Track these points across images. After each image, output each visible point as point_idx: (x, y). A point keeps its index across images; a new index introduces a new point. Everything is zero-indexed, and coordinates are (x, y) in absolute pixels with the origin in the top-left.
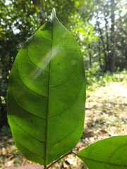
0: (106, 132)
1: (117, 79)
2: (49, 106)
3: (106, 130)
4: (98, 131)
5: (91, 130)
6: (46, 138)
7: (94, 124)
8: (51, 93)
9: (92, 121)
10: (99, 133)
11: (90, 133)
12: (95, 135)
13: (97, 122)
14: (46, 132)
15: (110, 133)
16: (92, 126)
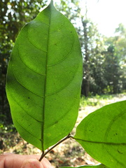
0: (83, 160)
1: (91, 103)
2: (47, 85)
3: (83, 158)
4: (75, 159)
5: (68, 159)
6: (43, 118)
7: (71, 151)
8: (48, 72)
9: (69, 147)
10: (76, 162)
11: (67, 162)
12: (72, 164)
13: (74, 149)
14: (43, 111)
15: (86, 161)
16: (69, 154)
